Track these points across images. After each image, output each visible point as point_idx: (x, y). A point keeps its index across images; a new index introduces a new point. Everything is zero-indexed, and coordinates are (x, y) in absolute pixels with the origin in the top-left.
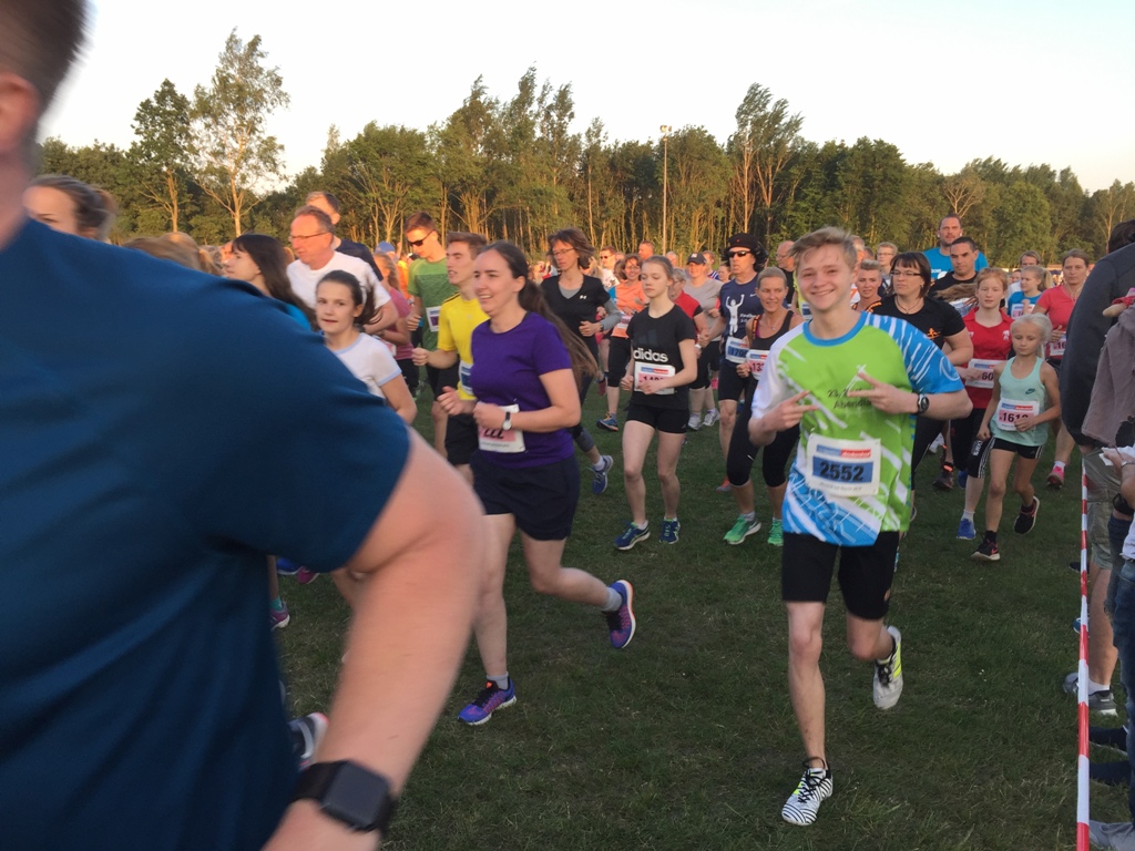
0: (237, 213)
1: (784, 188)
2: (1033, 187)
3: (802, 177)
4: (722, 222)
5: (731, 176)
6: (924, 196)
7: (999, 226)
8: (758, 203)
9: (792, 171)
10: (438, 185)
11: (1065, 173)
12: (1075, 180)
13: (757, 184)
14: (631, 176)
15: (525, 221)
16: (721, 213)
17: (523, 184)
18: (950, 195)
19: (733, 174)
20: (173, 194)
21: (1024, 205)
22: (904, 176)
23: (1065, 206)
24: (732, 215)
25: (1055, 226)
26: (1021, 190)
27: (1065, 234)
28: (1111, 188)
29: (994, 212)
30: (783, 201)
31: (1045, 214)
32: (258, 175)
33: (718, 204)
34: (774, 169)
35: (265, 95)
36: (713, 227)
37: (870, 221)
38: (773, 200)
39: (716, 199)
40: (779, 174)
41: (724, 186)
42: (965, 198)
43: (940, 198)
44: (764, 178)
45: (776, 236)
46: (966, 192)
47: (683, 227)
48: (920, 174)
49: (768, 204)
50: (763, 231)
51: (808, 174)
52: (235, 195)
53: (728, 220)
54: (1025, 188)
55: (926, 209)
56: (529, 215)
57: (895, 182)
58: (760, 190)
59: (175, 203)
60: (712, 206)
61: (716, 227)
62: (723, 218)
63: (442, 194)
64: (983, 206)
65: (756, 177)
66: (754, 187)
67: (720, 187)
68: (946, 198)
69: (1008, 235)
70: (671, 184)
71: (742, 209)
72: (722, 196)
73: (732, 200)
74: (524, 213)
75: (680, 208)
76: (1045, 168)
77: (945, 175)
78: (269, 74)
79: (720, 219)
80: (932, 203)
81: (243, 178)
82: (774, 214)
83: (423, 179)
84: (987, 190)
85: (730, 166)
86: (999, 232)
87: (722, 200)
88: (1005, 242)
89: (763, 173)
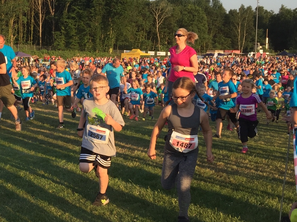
2: (198, 8)
21: (194, 18)
23: (215, 19)
26: (192, 9)
28: (240, 9)
37: (110, 25)
42: (162, 14)
43: (148, 13)
45: (58, 33)
49: (53, 14)
54: (194, 8)
68: (151, 13)
84: (174, 9)
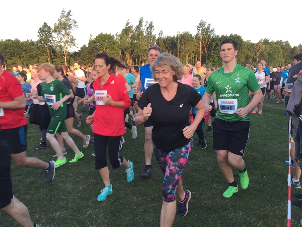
0: (65, 57)
1: (211, 48)
3: (216, 44)
4: (194, 57)
5: (196, 45)
6: (248, 49)
7: (269, 56)
8: (204, 51)
9: (213, 43)
10: (118, 49)
11: (287, 42)
12: (289, 44)
13: (203, 47)
14: (169, 45)
15: (142, 58)
16: (194, 55)
17: (141, 48)
18: (255, 48)
19: (197, 44)
20: (48, 53)
22: (243, 44)
24: (197, 55)
25: (284, 56)
27: (287, 58)
29: (267, 53)
30: (211, 51)
31: (281, 53)
32: (71, 47)
33: (193, 52)
34: (208, 42)
35: (72, 26)
36: (192, 58)
38: (208, 51)
39: (192, 51)
40: (209, 44)
41: (195, 47)
44: (205, 45)
46: (260, 47)
47: (184, 59)
48: (247, 43)
50: (205, 59)
51: (217, 43)
52: (65, 53)
53: (196, 57)
55: (249, 52)
56: (143, 56)
57: (241, 45)
58: (204, 48)
59: (49, 55)
60: (191, 53)
61: (193, 58)
62: (195, 56)
63: (119, 51)
64: (264, 51)
65: (203, 45)
66: (203, 48)
67: (194, 48)
69: (271, 59)
70: (180, 47)
71: (200, 53)
72: (194, 50)
73: (197, 51)
74: (141, 56)
75: (183, 54)
76: (281, 41)
77: (254, 43)
78: (73, 20)
79: (194, 56)
80: (251, 51)
81: (67, 48)
82: (208, 55)
83: (114, 47)
85: (196, 42)
86: (269, 58)
87: (194, 51)
88: (270, 61)
89: (205, 44)
